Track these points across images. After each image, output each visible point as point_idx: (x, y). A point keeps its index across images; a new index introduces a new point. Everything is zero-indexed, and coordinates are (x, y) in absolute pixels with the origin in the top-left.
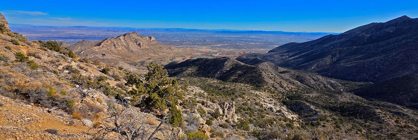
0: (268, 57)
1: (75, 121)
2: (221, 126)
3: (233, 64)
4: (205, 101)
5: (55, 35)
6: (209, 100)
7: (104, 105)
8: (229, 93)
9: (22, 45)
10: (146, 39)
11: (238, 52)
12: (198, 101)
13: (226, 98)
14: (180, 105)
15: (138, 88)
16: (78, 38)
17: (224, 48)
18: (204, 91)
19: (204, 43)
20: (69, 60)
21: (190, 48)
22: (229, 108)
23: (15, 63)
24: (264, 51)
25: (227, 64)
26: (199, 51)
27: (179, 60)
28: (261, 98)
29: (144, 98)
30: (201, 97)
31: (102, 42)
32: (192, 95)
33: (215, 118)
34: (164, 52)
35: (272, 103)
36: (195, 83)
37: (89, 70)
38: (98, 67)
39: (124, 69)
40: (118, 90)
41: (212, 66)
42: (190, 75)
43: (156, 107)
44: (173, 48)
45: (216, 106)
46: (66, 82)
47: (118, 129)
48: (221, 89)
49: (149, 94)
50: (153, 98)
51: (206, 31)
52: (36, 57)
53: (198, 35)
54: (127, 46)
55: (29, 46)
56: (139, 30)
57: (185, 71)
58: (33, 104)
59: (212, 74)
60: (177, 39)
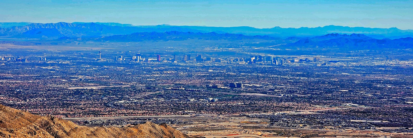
17: (339, 122)
21: (157, 126)
44: (64, 125)
53: (199, 59)
60: (87, 81)
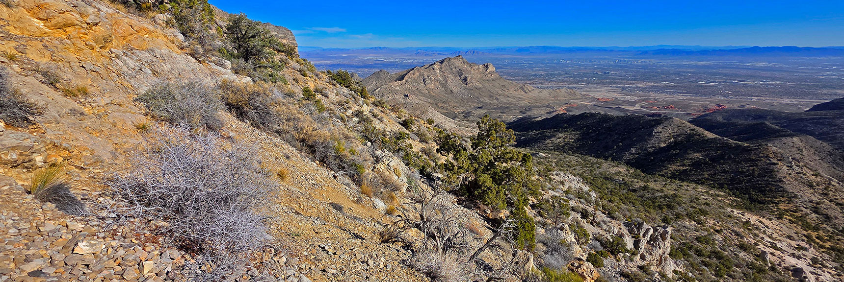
0: (810, 123)
1: (363, 196)
2: (622, 274)
3: (678, 133)
4: (590, 209)
5: (346, 62)
6: (601, 209)
7: (402, 182)
8: (657, 204)
9: (309, 77)
10: (479, 68)
11: (699, 104)
12: (573, 207)
13: (648, 214)
14: (531, 208)
15: (457, 160)
16: (374, 67)
18: (590, 187)
19: (603, 78)
20: (361, 102)
21: (568, 89)
22: (653, 239)
23: (304, 102)
24: (796, 105)
25: (661, 132)
26: (587, 97)
27: (540, 114)
28: (764, 236)
29: (466, 180)
30: (582, 200)
31: (406, 74)
32: (562, 192)
33: (612, 253)
34: (510, 95)
35: (804, 255)
36: (571, 167)
37: (385, 120)
38: (397, 116)
39: (435, 124)
40: (425, 159)
41: (616, 134)
42: (560, 148)
43: (486, 201)
44: (528, 88)
45: (617, 227)
46: (356, 135)
47: (424, 225)
48: (634, 191)
49: (476, 175)
50: (482, 183)
51: (612, 51)
52: (323, 95)
53: (590, 61)
54: (444, 82)
55: (317, 79)
56: (466, 52)
57: (550, 138)
58: (318, 162)
59: (615, 153)
60: (540, 70)
